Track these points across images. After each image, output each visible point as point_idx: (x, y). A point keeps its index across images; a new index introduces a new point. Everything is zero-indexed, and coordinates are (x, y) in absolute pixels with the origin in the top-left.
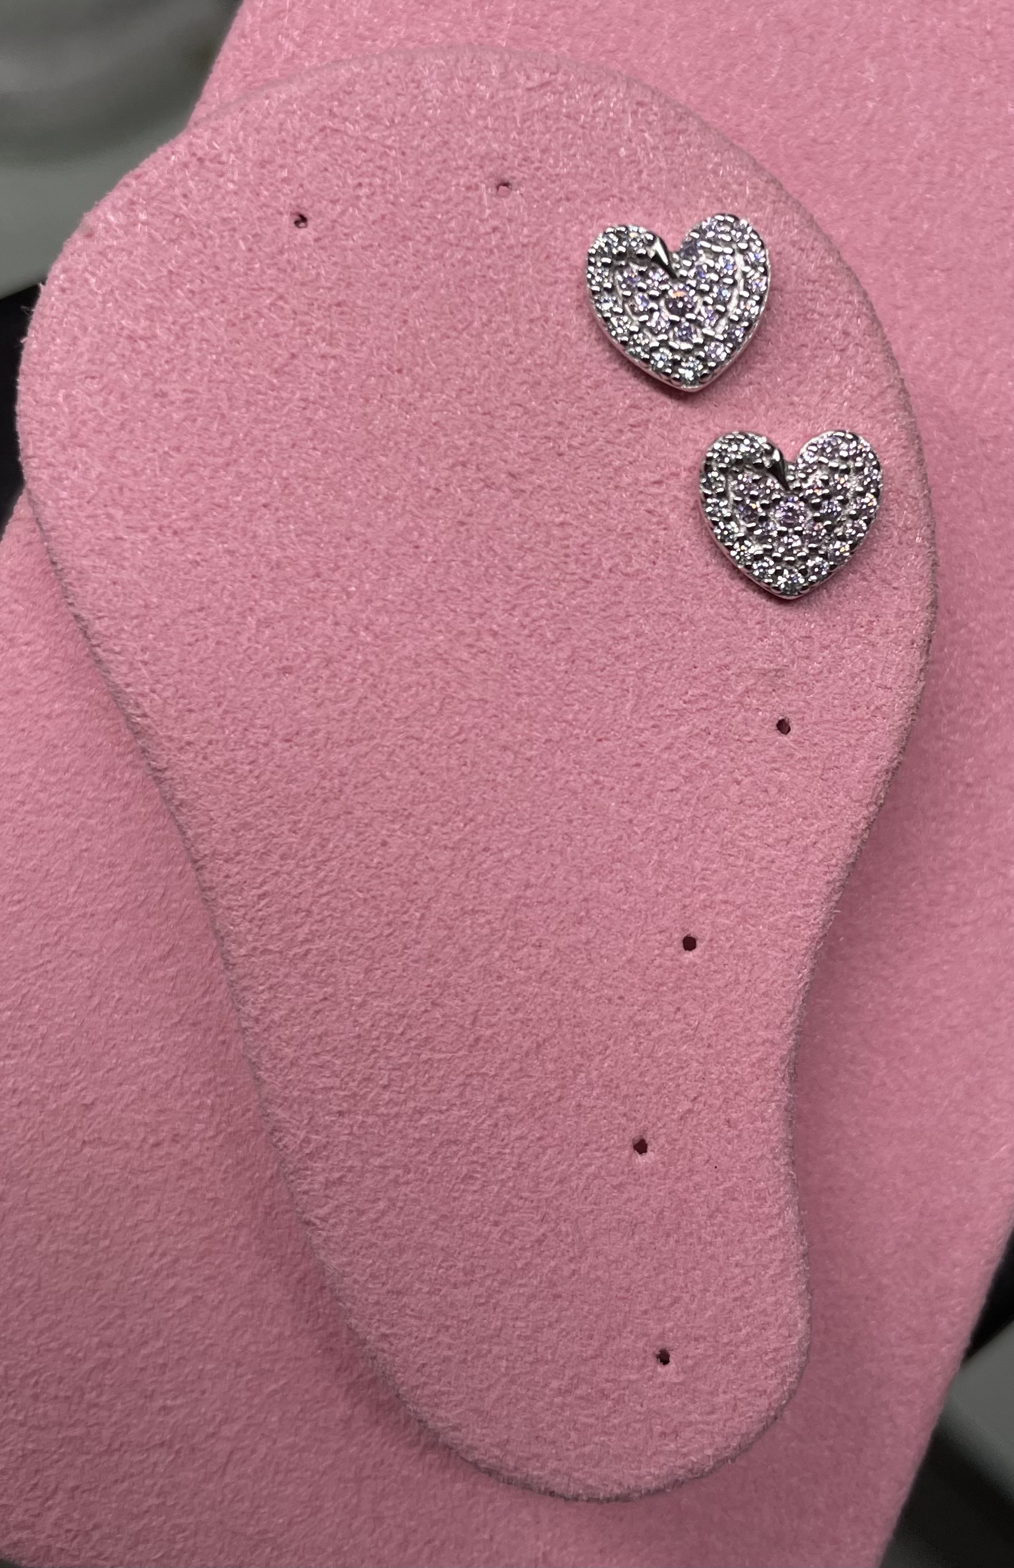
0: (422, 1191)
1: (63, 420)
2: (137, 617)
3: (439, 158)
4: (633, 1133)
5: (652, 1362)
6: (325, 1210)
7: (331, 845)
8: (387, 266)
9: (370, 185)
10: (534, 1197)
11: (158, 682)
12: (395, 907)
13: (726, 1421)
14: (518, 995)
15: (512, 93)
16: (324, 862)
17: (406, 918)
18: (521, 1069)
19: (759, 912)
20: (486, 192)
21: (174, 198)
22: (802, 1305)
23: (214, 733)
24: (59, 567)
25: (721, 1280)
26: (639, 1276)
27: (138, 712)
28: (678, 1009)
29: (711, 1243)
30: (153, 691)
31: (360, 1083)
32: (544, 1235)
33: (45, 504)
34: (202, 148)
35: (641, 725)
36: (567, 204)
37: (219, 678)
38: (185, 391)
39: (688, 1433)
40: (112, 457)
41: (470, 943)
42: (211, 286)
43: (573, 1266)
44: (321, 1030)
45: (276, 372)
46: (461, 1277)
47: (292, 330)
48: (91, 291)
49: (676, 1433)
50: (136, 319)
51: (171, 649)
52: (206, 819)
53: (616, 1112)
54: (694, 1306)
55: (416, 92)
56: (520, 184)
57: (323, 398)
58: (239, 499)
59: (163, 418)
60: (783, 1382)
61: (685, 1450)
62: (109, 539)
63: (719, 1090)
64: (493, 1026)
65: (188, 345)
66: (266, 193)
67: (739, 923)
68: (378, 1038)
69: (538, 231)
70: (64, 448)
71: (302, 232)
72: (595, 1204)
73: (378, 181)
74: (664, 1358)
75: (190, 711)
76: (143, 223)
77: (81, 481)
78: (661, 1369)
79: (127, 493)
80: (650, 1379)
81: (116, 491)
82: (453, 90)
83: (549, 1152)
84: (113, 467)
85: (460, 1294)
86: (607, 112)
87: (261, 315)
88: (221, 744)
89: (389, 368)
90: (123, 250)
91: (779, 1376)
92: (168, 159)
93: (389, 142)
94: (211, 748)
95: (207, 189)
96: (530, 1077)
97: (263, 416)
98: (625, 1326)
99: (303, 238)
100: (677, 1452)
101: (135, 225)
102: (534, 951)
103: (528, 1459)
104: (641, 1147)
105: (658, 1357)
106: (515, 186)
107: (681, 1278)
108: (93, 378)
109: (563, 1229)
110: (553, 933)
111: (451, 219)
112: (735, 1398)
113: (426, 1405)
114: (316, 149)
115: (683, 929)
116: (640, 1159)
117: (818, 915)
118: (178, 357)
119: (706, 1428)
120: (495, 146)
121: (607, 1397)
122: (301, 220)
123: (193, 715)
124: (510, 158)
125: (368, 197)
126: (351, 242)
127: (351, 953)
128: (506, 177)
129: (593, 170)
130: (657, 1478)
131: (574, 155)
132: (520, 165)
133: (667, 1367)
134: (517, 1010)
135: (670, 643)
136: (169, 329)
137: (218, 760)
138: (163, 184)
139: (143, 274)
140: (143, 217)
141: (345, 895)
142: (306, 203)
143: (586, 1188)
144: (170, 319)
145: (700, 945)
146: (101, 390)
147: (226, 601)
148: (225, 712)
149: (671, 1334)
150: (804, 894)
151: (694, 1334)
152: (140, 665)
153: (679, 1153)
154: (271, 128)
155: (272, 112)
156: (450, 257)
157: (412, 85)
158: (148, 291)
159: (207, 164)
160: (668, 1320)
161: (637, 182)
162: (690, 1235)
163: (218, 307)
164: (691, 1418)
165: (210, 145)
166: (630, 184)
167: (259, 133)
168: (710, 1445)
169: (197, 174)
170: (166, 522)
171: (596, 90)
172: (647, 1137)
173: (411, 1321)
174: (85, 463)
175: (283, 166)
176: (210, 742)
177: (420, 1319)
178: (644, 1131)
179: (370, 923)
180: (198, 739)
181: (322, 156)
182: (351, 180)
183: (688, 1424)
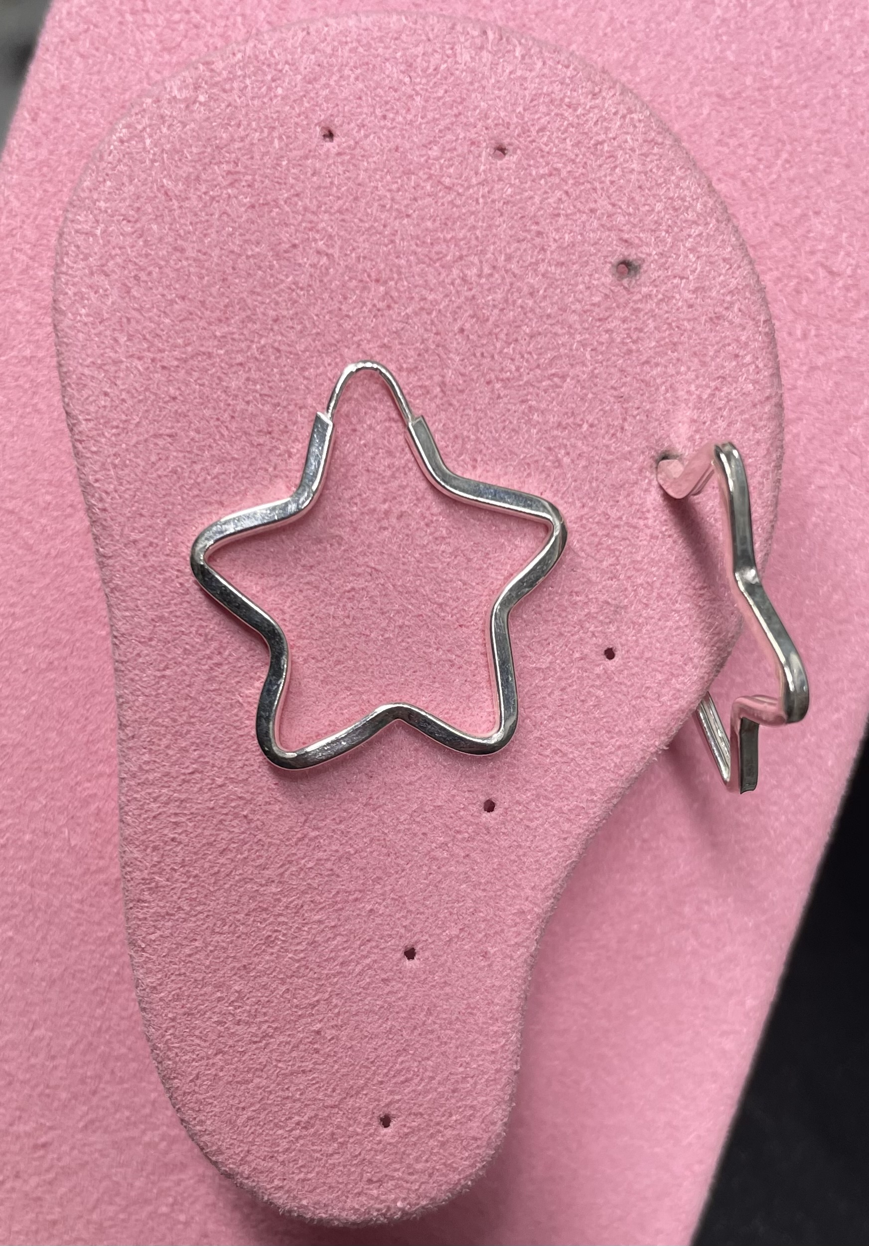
0: (231, 942)
1: (96, 250)
2: (117, 427)
3: (455, 111)
4: (406, 943)
5: (376, 1123)
7: (227, 653)
8: (390, 191)
9: (393, 120)
10: (318, 970)
11: (121, 484)
13: (422, 1183)
15: (528, 74)
16: (219, 665)
18: (332, 869)
19: (552, 796)
20: (486, 150)
21: (232, 89)
22: (505, 1110)
23: (156, 538)
24: (65, 369)
25: (446, 1073)
26: (383, 1053)
28: (468, 855)
29: (446, 1043)
30: (116, 491)
31: (204, 845)
32: (318, 1001)
33: (66, 314)
34: (264, 53)
36: (549, 179)
37: (170, 495)
38: (199, 251)
39: (391, 1184)
42: (243, 170)
43: (334, 1032)
44: (183, 796)
45: (277, 255)
46: (244, 1017)
47: (300, 224)
48: (144, 148)
49: (381, 1182)
50: (176, 181)
51: (139, 460)
52: (131, 605)
53: (399, 922)
54: (420, 1088)
55: (450, 52)
56: (515, 152)
57: (310, 286)
58: (222, 352)
59: (177, 270)
60: (473, 1166)
61: (383, 1197)
63: (483, 926)
65: (212, 215)
66: (306, 105)
67: (533, 800)
68: (227, 814)
69: (520, 194)
70: (92, 274)
71: (328, 145)
72: (363, 988)
73: (400, 119)
74: (386, 1121)
75: (141, 515)
76: (201, 103)
77: (99, 304)
78: (382, 1130)
79: (133, 322)
80: (372, 1135)
81: (125, 320)
82: (480, 58)
83: (338, 938)
84: (127, 299)
85: (240, 1029)
86: (601, 110)
87: (277, 206)
88: (159, 548)
89: (369, 276)
91: (472, 1160)
92: (234, 54)
93: (417, 88)
94: (151, 549)
95: (260, 88)
96: (338, 876)
97: (258, 290)
98: (363, 1089)
99: (327, 150)
100: (377, 1198)
101: (194, 102)
102: (365, 779)
103: (262, 1172)
104: (410, 954)
105: (381, 1120)
106: (510, 152)
107: (416, 1064)
108: (129, 221)
109: (334, 1001)
110: (385, 769)
111: (452, 166)
112: (434, 1168)
113: (192, 1109)
114: (357, 79)
115: (488, 794)
116: (408, 963)
117: (597, 811)
118: (201, 222)
119: (405, 1185)
120: (502, 114)
121: (335, 1140)
122: (330, 135)
123: (142, 519)
124: (512, 127)
125: (389, 129)
126: (366, 164)
127: (222, 742)
128: (506, 141)
129: (577, 155)
130: (356, 1211)
132: (519, 136)
133: (386, 1130)
134: (341, 821)
136: (200, 198)
137: (154, 561)
138: (225, 75)
139: (191, 146)
140: (202, 98)
141: (228, 695)
142: (337, 121)
143: (360, 974)
144: (204, 190)
145: (498, 811)
146: (133, 233)
147: (192, 434)
148: (169, 523)
149: (397, 1105)
150: (592, 792)
151: (415, 1109)
152: (110, 467)
153: (439, 966)
154: (324, 52)
155: (329, 39)
156: (443, 197)
157: (447, 46)
158: (191, 161)
159: (265, 67)
160: (397, 1094)
161: (611, 175)
162: (432, 1032)
163: (245, 189)
164: (396, 1174)
165: (271, 52)
166: (605, 176)
167: (313, 53)
168: (404, 1199)
169: (255, 74)
170: (159, 356)
171: (597, 90)
172: (417, 948)
173: (197, 1041)
174: (106, 290)
175: (327, 86)
176: (151, 544)
177: (205, 1041)
178: (416, 942)
179: (242, 723)
180: (143, 540)
181: (360, 85)
182: (378, 112)
183: (392, 1178)
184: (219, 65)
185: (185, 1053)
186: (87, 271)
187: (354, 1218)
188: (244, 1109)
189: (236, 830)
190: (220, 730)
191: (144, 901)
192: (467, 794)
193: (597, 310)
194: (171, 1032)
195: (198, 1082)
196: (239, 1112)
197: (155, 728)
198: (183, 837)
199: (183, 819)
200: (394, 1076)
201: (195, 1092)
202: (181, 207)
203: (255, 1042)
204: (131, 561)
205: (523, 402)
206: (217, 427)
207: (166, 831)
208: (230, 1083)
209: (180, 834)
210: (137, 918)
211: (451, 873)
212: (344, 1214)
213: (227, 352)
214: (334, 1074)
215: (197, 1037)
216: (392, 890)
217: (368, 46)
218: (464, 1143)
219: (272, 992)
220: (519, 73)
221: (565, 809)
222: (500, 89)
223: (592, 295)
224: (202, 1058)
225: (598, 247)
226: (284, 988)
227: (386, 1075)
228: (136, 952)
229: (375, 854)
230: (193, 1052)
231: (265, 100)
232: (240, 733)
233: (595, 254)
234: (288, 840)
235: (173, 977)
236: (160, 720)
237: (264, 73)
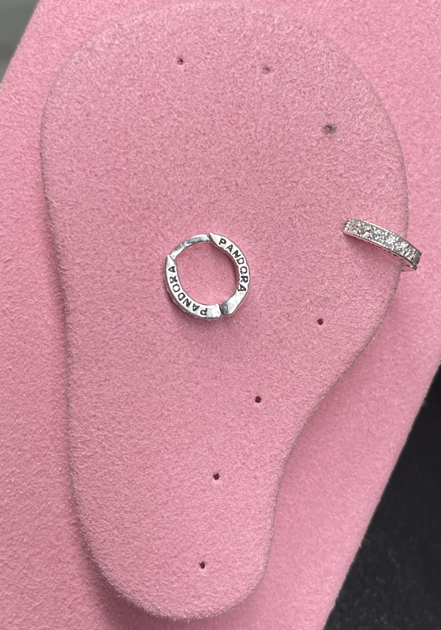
0: (124, 470)
1: (62, 117)
2: (71, 205)
3: (243, 50)
4: (215, 470)
5: (198, 566)
6: (83, 467)
7: (124, 319)
8: (210, 89)
9: (213, 54)
10: (168, 484)
11: (72, 234)
12: (143, 352)
13: (221, 598)
14: (183, 401)
15: (280, 32)
16: (120, 325)
17: (146, 357)
18: (176, 432)
19: (290, 395)
20: (259, 70)
22: (264, 559)
23: (90, 261)
24: (45, 176)
25: (235, 540)
26: (201, 529)
27: (62, 244)
28: (246, 425)
29: (234, 524)
30: (70, 237)
31: (110, 419)
32: (167, 501)
33: (46, 149)
34: (149, 20)
35: (262, 305)
36: (291, 84)
37: (97, 239)
38: (115, 118)
39: (204, 599)
40: (78, 138)
41: (169, 374)
42: (137, 78)
43: (176, 517)
44: (100, 393)
45: (154, 121)
46: (130, 509)
47: (165, 105)
48: (88, 67)
49: (199, 597)
50: (103, 83)
51: (82, 222)
52: (77, 295)
53: (210, 460)
54: (220, 548)
55: (241, 21)
56: (273, 71)
57: (170, 136)
58: (125, 168)
59: (103, 127)
60: (248, 589)
61: (201, 605)
62: (68, 170)
63: (254, 462)
64: (169, 411)
65: (121, 100)
66: (169, 46)
67: (280, 397)
68: (122, 403)
69: (275, 91)
70: (60, 128)
71: (180, 66)
72: (191, 494)
73: (216, 54)
74: (203, 565)
75: (82, 249)
76: (116, 45)
77: (63, 144)
78: (200, 570)
79: (80, 153)
80: (195, 572)
81: (76, 152)
82: (256, 25)
83: (179, 468)
84: (78, 141)
85: (127, 516)
86: (317, 51)
87: (154, 96)
88: (91, 266)
89: (200, 131)
90: (105, 53)
91: (247, 586)
92: (133, 21)
93: (225, 39)
94: (87, 266)
95: (146, 38)
96: (179, 435)
97: (144, 138)
98: (190, 548)
99: (180, 68)
100: (197, 606)
101: (113, 44)
102: (194, 385)
103: (137, 591)
104: (216, 477)
105: (200, 564)
106: (271, 71)
107: (218, 535)
108: (79, 103)
109: (177, 501)
110: (204, 380)
111: (242, 77)
112: (227, 590)
113: (101, 558)
114: (195, 34)
115: (257, 393)
116: (214, 481)
117: (314, 402)
118: (116, 104)
119: (212, 599)
120: (267, 52)
121: (176, 575)
122: (181, 61)
123: (83, 251)
124: (272, 59)
125: (210, 59)
126: (199, 76)
127: (121, 365)
128: (269, 66)
129: (305, 73)
130: (186, 613)
131: (299, 65)
132: (276, 63)
133: (203, 570)
134: (181, 407)
135: (283, 275)
136: (115, 92)
137: (88, 272)
138: (129, 31)
139: (111, 66)
140: (117, 42)
141: (124, 341)
142: (185, 55)
143: (190, 487)
144: (117, 87)
145: (262, 402)
146: (81, 109)
147: (109, 209)
148: (96, 253)
149: (208, 557)
150: (310, 392)
151: (218, 559)
152: (67, 225)
153: (231, 483)
154: (179, 20)
155: (181, 14)
156: (237, 93)
157: (240, 18)
158: (111, 73)
159: (149, 28)
160: (209, 550)
161: (322, 83)
162: (227, 518)
163: (138, 88)
164: (207, 593)
165: (152, 20)
166: (319, 83)
167: (173, 21)
168: (212, 606)
169: (144, 31)
170: (93, 170)
171: (315, 40)
172: (220, 474)
173: (105, 522)
174: (67, 137)
175: (179, 37)
176: (87, 264)
177: (109, 522)
178: (220, 471)
179: (131, 355)
180: (82, 262)
181: (197, 37)
182: (205, 50)
183: (205, 595)
184: (125, 26)
185: (99, 528)
186: (57, 127)
187: (185, 616)
188: (128, 558)
189: (127, 411)
190: (120, 359)
191: (79, 448)
192: (246, 393)
193: (314, 149)
194: (91, 517)
195: (105, 544)
196: (126, 559)
197: (87, 358)
198: (100, 414)
199: (100, 405)
200: (207, 541)
201: (104, 549)
202: (106, 96)
203: (135, 523)
204: (76, 273)
205: (276, 194)
206: (122, 205)
207: (91, 411)
208: (120, 544)
209: (98, 413)
210: (74, 457)
211: (238, 434)
212: (180, 614)
213: (127, 169)
214: (175, 540)
215: (105, 520)
216: (207, 443)
217: (201, 18)
218: (244, 577)
219: (144, 496)
220: (276, 32)
221: (297, 402)
222: (266, 39)
223: (312, 142)
224: (107, 531)
225: (315, 118)
226: (150, 494)
227: (203, 541)
228: (74, 474)
229: (199, 424)
230: (103, 527)
231: (149, 43)
232: (130, 360)
233: (314, 122)
234: (153, 416)
235: (93, 488)
236: (89, 354)
237: (148, 30)
